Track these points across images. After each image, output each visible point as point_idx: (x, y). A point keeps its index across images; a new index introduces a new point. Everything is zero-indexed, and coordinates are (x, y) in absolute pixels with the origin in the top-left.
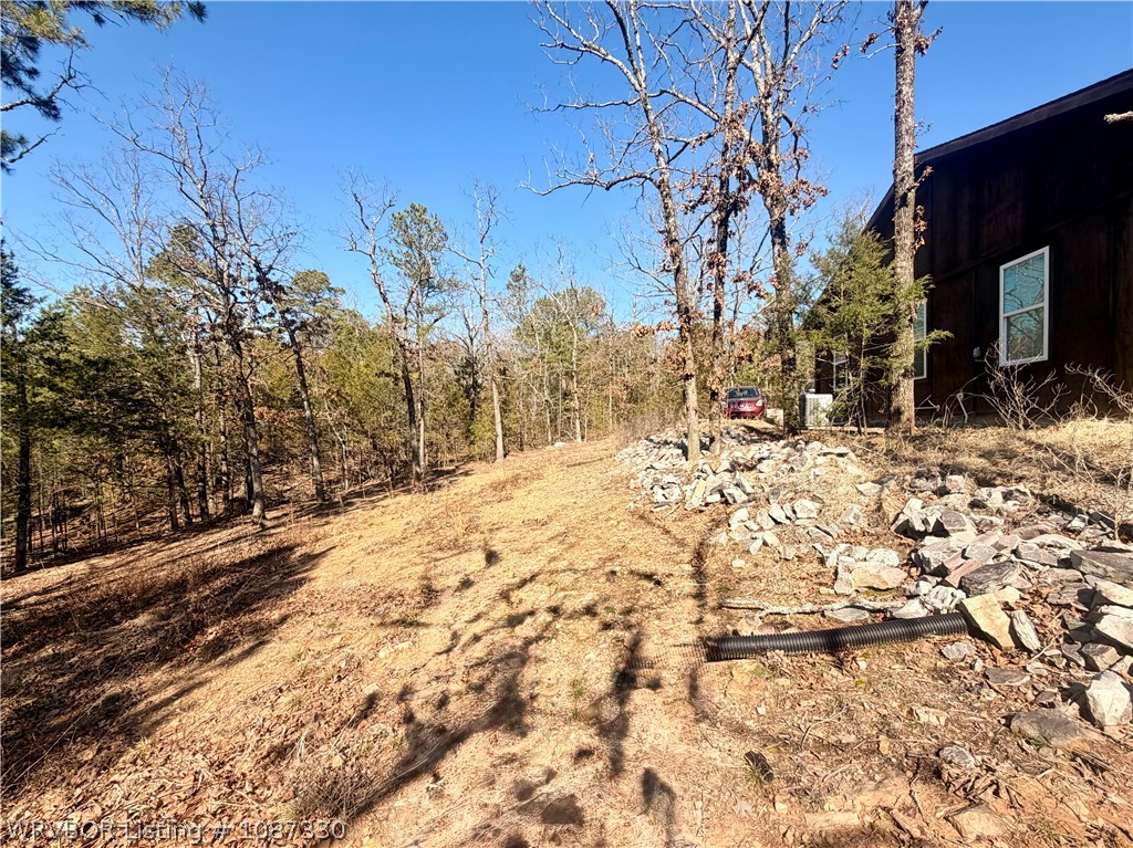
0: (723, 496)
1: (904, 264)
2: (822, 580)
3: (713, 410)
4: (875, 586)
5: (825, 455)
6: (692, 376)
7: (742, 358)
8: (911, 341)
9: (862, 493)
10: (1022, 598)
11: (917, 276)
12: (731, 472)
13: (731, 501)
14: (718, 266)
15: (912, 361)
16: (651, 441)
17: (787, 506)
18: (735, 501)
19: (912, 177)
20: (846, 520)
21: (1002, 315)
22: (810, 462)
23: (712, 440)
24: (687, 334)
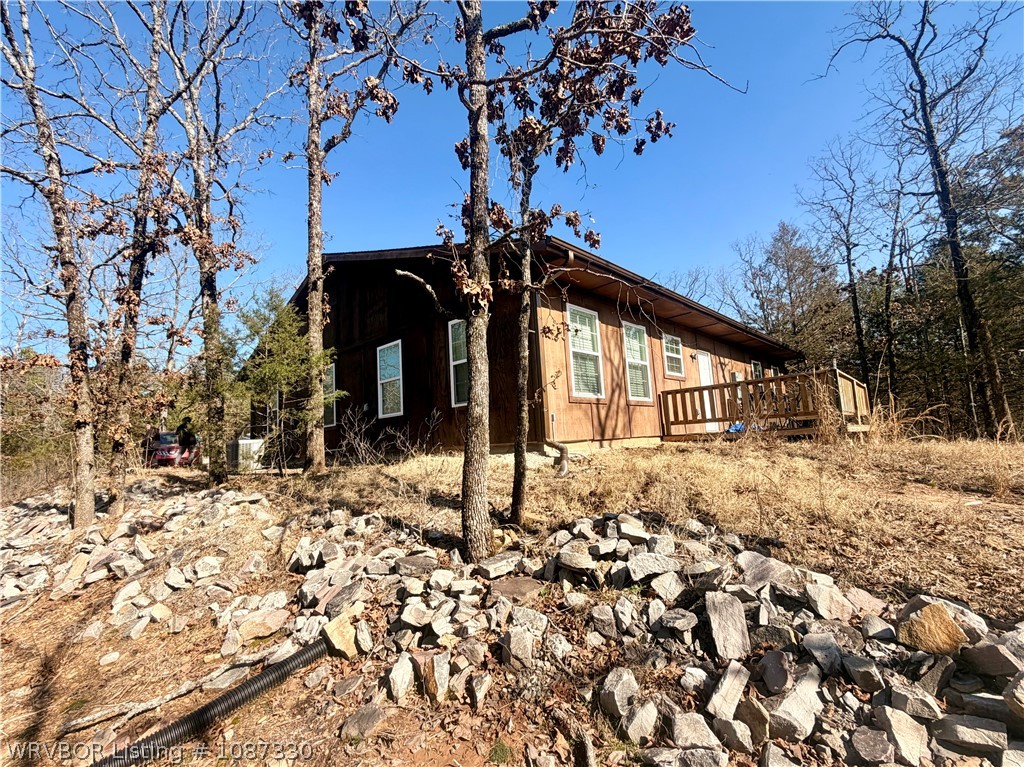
0: (110, 570)
1: (316, 335)
2: (210, 646)
3: (115, 464)
4: (261, 635)
5: (238, 503)
6: (85, 424)
7: (162, 405)
8: (322, 397)
9: (266, 539)
10: (366, 608)
11: (326, 346)
12: (129, 536)
13: (119, 574)
14: (129, 303)
15: (322, 413)
16: (25, 506)
17: (188, 568)
18: (126, 574)
19: (321, 270)
20: (247, 570)
21: (379, 382)
22: (222, 513)
23: (113, 498)
24: (81, 374)
